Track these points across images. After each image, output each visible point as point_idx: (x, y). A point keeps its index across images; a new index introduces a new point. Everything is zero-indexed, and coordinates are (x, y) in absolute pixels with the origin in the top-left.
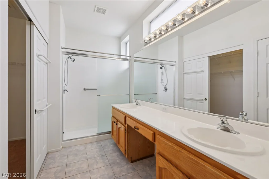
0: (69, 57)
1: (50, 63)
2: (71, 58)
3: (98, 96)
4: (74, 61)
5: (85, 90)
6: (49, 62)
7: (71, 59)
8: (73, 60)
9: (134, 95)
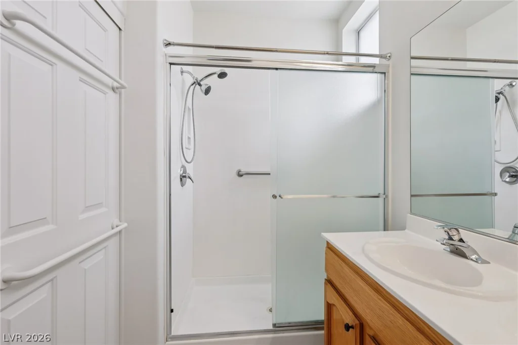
0: (195, 83)
1: (123, 87)
2: (200, 85)
3: (274, 197)
4: (207, 91)
5: (241, 176)
6: (118, 85)
7: (199, 87)
8: (204, 88)
9: (412, 196)
